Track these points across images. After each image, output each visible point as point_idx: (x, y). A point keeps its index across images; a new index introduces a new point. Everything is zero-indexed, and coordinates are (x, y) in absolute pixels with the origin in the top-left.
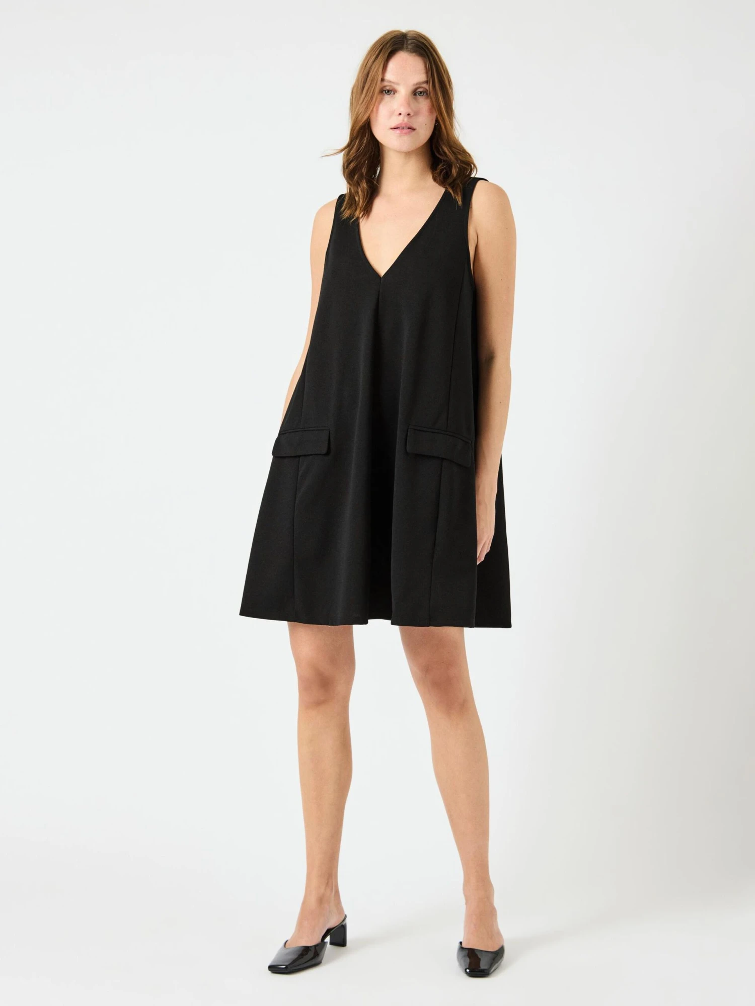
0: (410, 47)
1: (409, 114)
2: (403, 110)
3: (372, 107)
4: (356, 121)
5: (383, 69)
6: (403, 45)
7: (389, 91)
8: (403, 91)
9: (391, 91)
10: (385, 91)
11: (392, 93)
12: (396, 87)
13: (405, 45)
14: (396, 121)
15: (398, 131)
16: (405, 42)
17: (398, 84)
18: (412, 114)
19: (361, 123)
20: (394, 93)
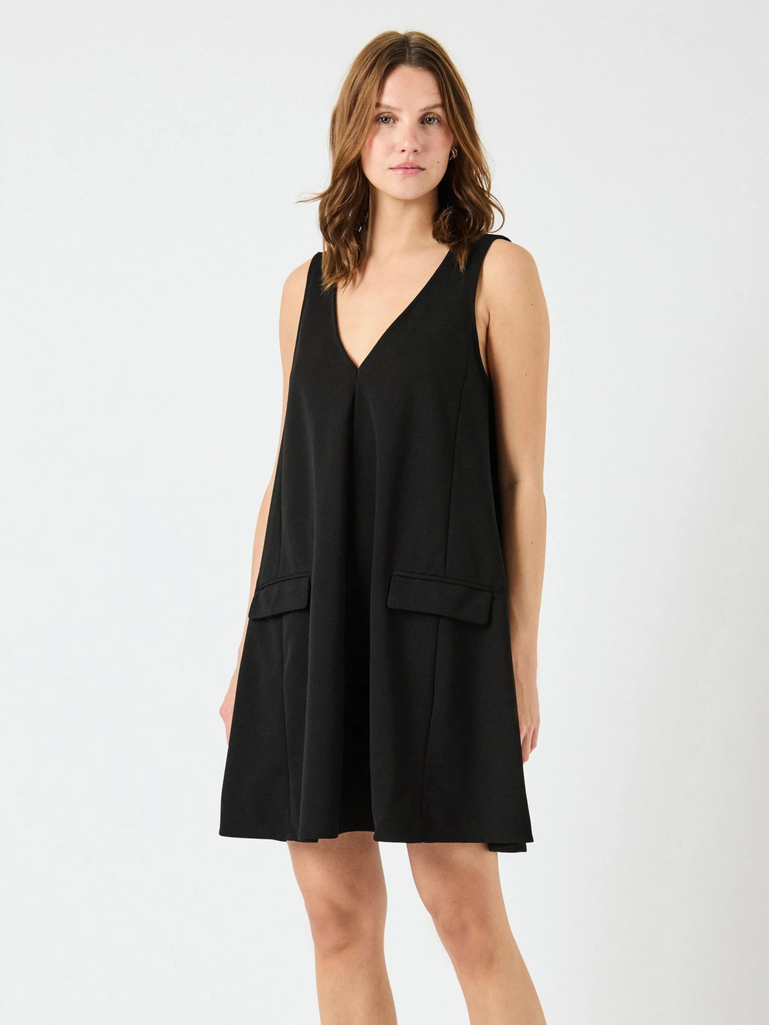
0: (413, 58)
1: (415, 151)
2: (406, 145)
3: (363, 141)
4: (341, 159)
5: (379, 88)
6: (404, 56)
7: (387, 119)
8: (407, 119)
9: (390, 118)
10: (382, 118)
11: (392, 120)
12: (397, 113)
13: (407, 56)
14: (399, 159)
15: (400, 172)
16: (408, 50)
17: (400, 110)
18: (419, 150)
19: (349, 162)
20: (394, 122)
